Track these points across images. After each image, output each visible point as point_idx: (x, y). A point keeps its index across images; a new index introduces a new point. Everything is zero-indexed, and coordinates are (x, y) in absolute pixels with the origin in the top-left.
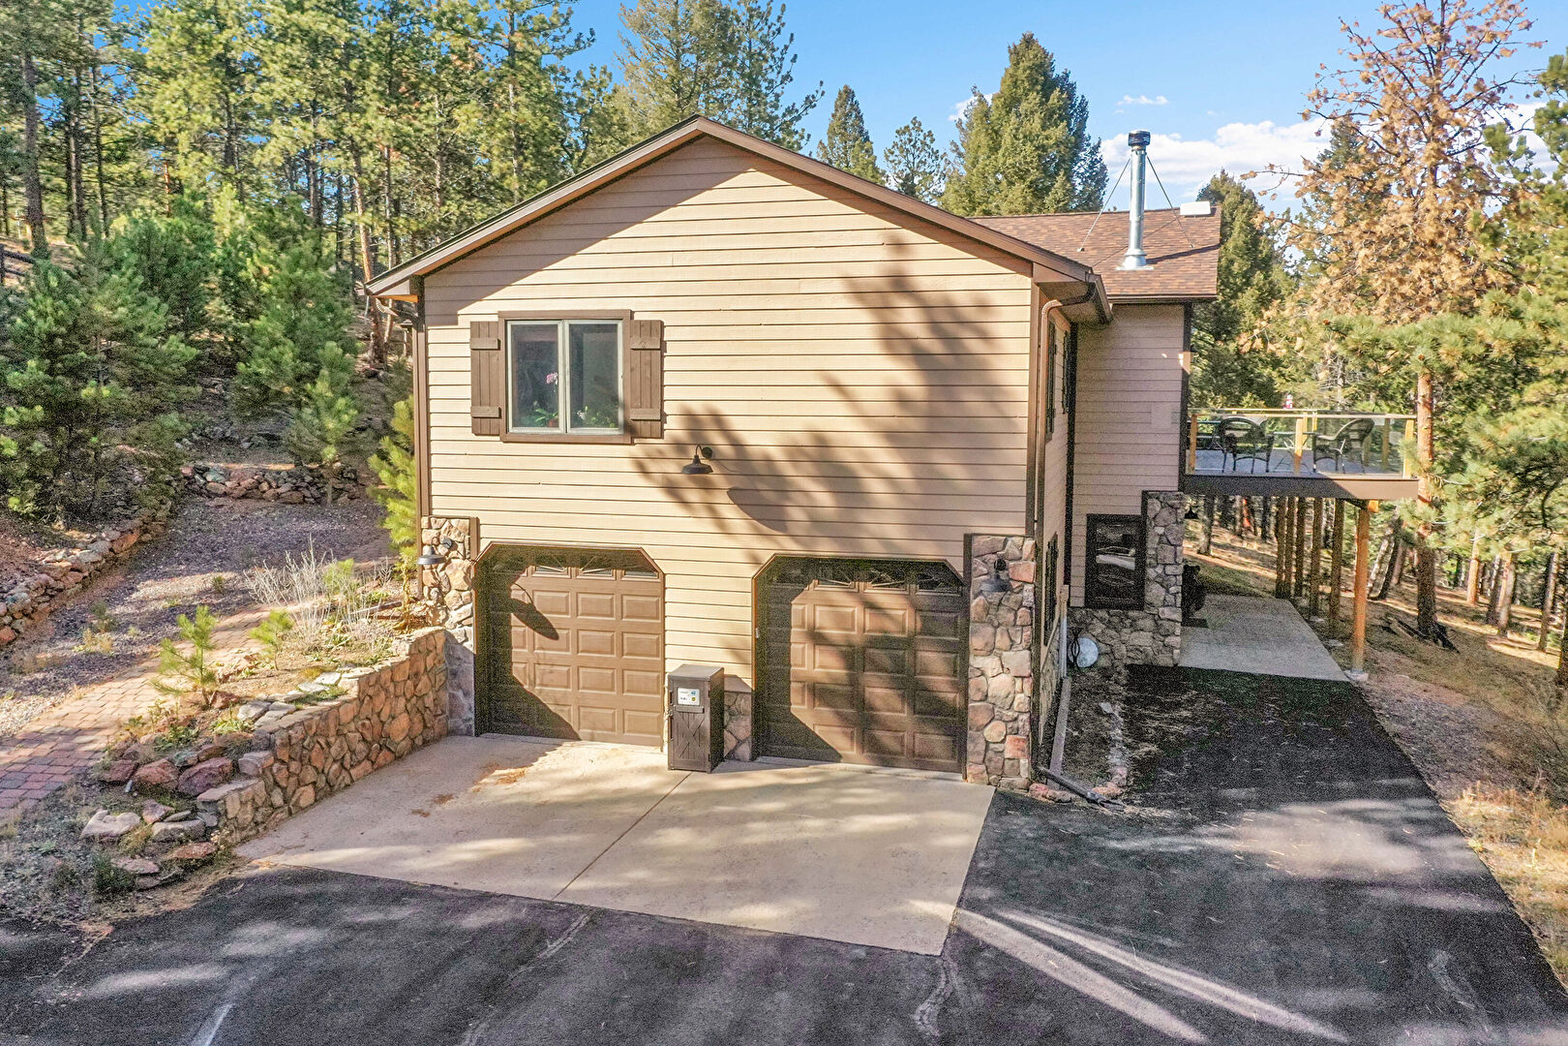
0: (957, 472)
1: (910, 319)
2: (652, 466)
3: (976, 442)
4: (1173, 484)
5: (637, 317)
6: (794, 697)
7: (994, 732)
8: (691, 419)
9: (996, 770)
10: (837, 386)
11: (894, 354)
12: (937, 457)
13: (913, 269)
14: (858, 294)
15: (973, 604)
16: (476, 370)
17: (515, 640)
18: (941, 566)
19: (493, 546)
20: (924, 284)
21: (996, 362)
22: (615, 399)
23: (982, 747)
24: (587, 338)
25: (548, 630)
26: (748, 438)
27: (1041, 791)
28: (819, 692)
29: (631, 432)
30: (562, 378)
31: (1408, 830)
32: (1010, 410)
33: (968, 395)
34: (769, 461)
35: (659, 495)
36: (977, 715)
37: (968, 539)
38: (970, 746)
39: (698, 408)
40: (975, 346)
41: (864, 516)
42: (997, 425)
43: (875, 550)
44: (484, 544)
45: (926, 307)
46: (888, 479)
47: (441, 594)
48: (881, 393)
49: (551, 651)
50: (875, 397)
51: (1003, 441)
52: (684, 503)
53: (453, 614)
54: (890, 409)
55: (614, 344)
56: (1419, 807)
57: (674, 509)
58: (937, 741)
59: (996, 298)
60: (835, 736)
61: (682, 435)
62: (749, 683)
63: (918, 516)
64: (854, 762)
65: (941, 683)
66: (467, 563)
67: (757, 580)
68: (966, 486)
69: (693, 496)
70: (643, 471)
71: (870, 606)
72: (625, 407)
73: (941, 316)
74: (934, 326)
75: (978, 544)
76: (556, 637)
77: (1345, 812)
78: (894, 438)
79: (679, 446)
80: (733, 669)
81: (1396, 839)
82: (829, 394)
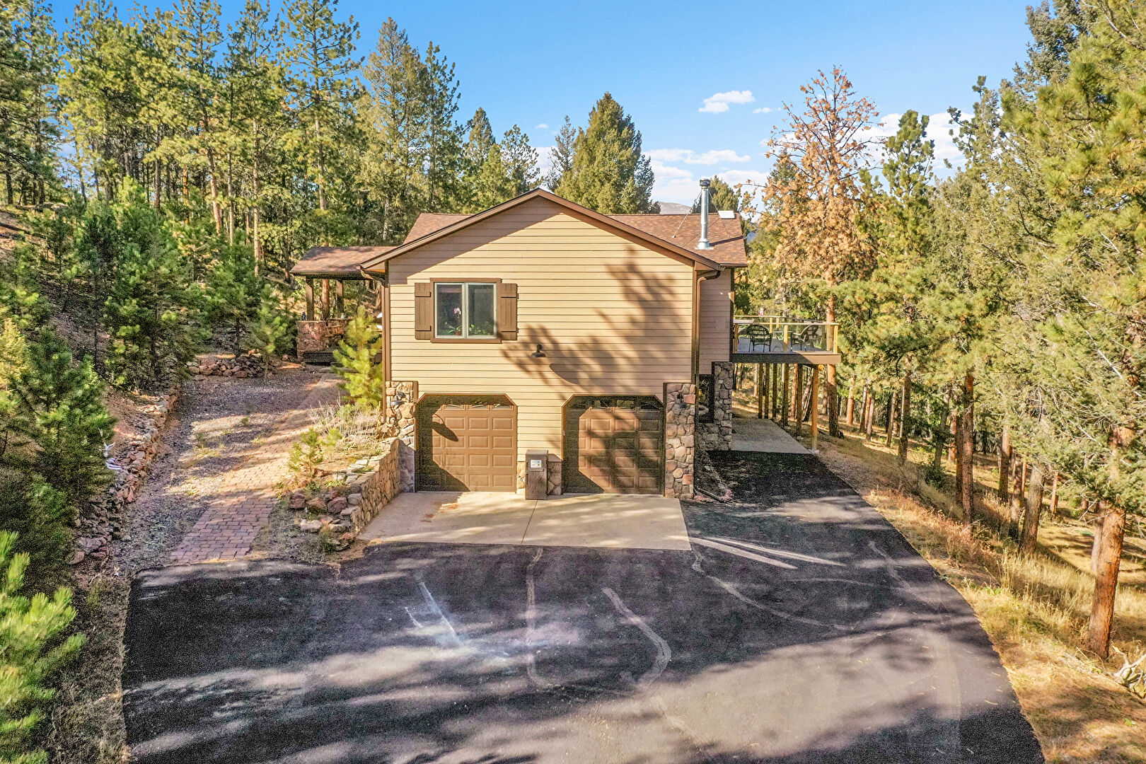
0: (659, 355)
1: (637, 284)
2: (511, 354)
3: (667, 340)
4: (726, 358)
5: (504, 282)
6: (580, 463)
7: (677, 473)
8: (531, 330)
9: (678, 492)
10: (603, 315)
11: (629, 301)
12: (650, 348)
13: (638, 261)
14: (613, 273)
15: (668, 415)
16: (418, 308)
17: (434, 443)
18: (653, 398)
19: (426, 396)
20: (643, 269)
21: (677, 305)
22: (492, 322)
23: (672, 481)
24: (476, 291)
25: (453, 437)
26: (560, 340)
27: (700, 498)
28: (592, 460)
29: (500, 337)
30: (464, 311)
31: (851, 506)
32: (683, 326)
33: (663, 319)
34: (570, 351)
35: (515, 368)
36: (669, 466)
37: (665, 385)
38: (666, 481)
39: (535, 326)
40: (667, 297)
41: (615, 376)
42: (676, 333)
43: (620, 391)
44: (421, 394)
45: (645, 279)
46: (627, 358)
47: (396, 420)
48: (623, 319)
49: (455, 447)
50: (620, 319)
51: (679, 340)
52: (527, 371)
53: (403, 430)
54: (628, 326)
55: (492, 294)
56: (854, 499)
57: (522, 374)
58: (649, 480)
59: (677, 276)
60: (601, 482)
61: (527, 339)
62: (560, 457)
63: (642, 376)
64: (609, 492)
65: (650, 453)
66: (411, 404)
67: (564, 408)
68: (664, 361)
69: (532, 368)
70: (506, 356)
71: (617, 418)
72: (497, 325)
73: (651, 283)
74: (648, 288)
75: (669, 387)
76: (456, 440)
77: (825, 501)
78: (629, 339)
79: (525, 344)
80: (552, 451)
81: (846, 509)
82: (600, 319)
